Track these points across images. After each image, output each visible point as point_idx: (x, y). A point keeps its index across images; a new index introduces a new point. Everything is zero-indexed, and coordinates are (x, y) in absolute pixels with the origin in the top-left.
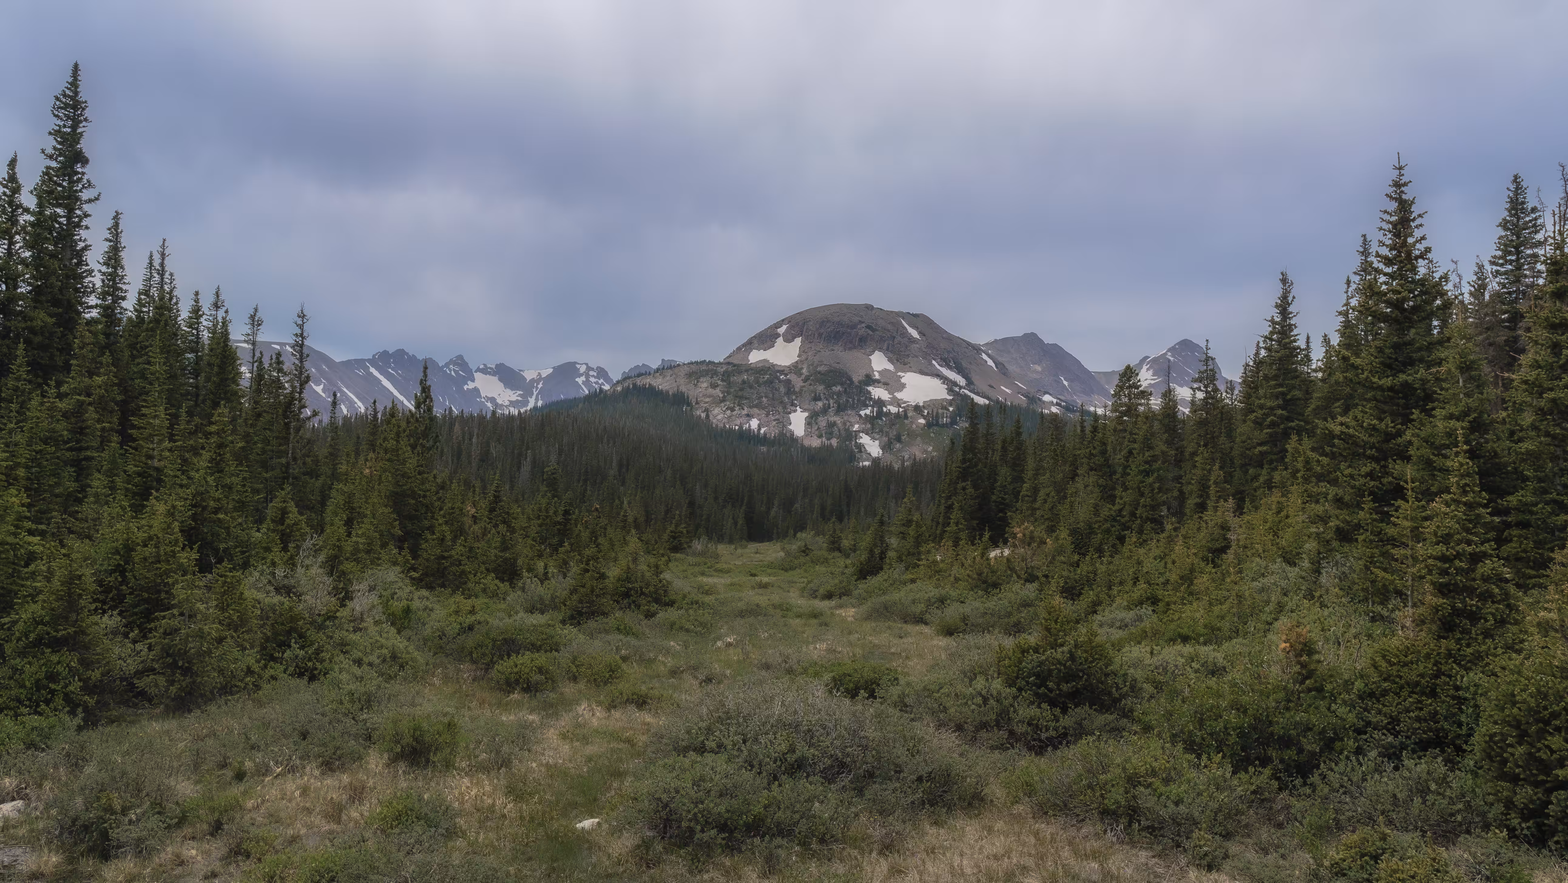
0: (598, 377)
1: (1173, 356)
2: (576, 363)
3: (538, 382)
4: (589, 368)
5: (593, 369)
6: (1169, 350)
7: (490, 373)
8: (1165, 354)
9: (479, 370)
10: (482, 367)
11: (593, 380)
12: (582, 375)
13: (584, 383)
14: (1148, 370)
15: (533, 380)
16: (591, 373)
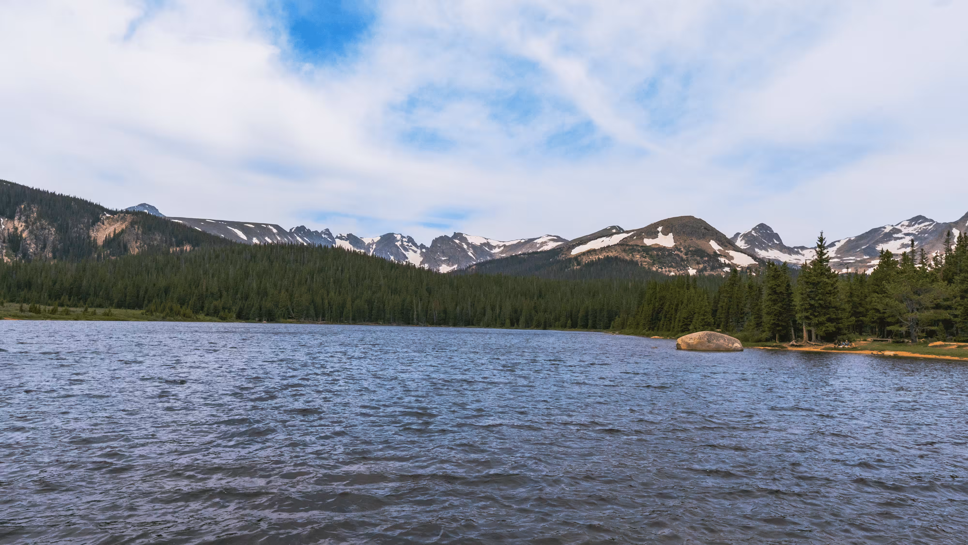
0: (408, 242)
1: (756, 233)
2: (393, 234)
3: (372, 244)
4: (403, 237)
5: (405, 237)
6: (753, 229)
7: (344, 239)
8: (751, 232)
9: (337, 237)
10: (339, 235)
11: (405, 244)
12: (399, 241)
13: (400, 245)
14: (741, 240)
15: (369, 244)
16: (404, 239)
